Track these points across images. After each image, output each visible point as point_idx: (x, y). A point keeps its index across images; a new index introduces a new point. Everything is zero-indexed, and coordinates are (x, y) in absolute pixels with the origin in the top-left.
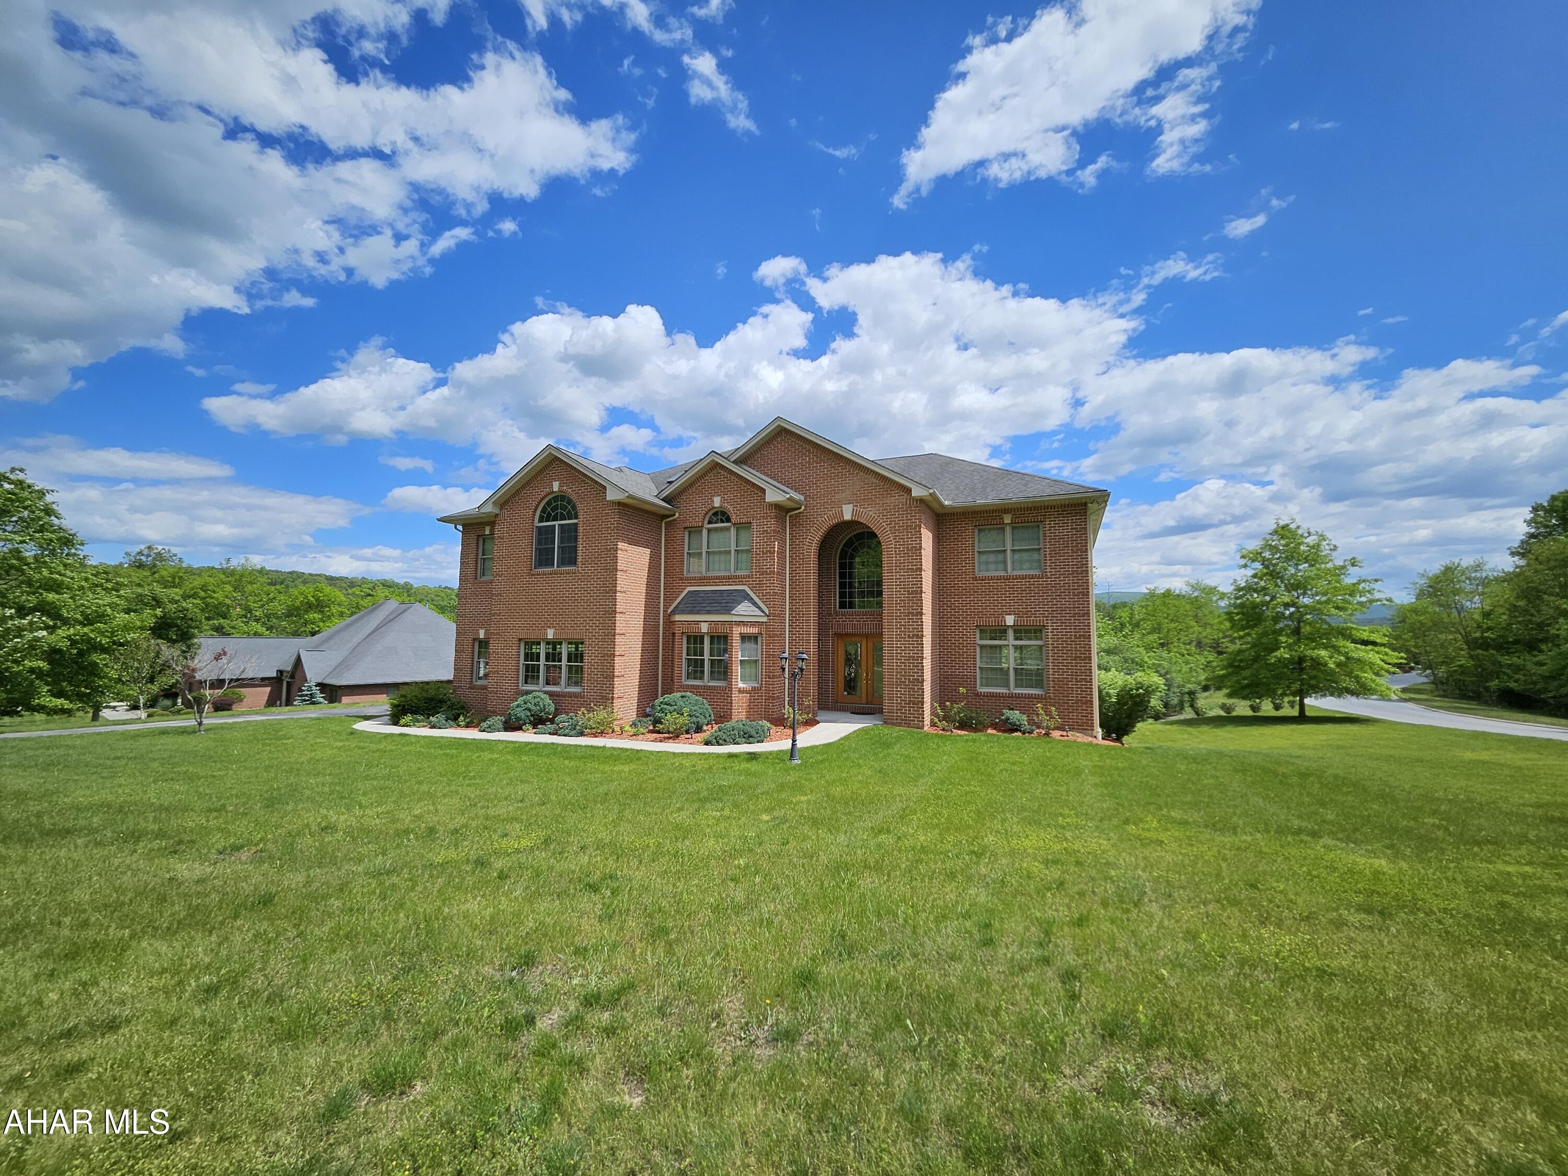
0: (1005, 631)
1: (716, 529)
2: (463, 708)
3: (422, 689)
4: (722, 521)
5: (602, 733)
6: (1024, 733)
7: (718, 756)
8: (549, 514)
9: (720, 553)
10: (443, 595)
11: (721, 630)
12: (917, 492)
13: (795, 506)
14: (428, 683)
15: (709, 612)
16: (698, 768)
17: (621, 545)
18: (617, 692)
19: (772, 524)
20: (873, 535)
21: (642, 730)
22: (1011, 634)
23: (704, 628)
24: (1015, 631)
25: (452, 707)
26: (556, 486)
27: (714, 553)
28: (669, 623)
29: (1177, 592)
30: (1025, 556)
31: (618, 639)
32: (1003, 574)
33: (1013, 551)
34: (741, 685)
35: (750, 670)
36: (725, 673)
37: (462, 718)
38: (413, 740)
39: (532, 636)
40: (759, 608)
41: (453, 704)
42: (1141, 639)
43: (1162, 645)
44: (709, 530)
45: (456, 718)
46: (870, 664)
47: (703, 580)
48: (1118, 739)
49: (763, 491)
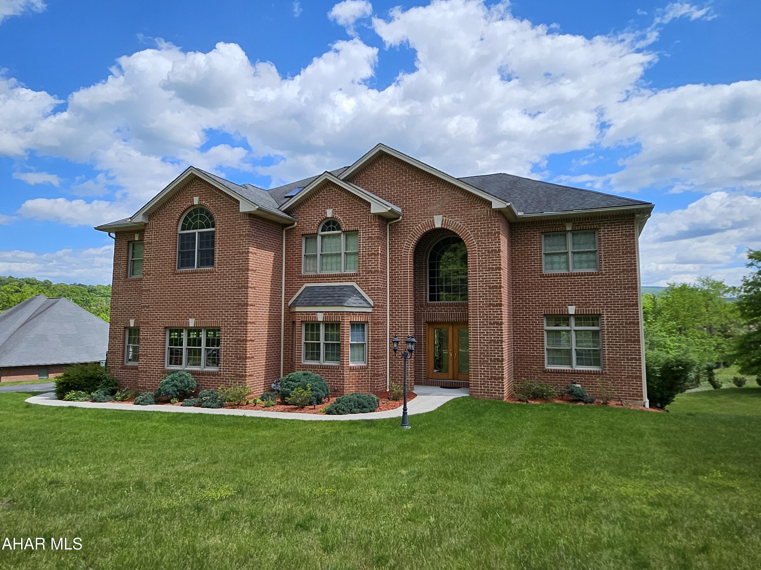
0: (568, 319)
1: (329, 235)
2: (116, 384)
3: (82, 369)
4: (334, 230)
5: (238, 406)
6: (586, 403)
7: (342, 423)
8: (190, 224)
9: (332, 255)
10: (77, 290)
11: (334, 318)
12: (497, 204)
13: (395, 216)
14: (86, 364)
15: (324, 305)
16: (328, 433)
17: (251, 249)
18: (249, 371)
19: (376, 231)
20: (459, 240)
21: (272, 403)
22: (572, 321)
23: (320, 317)
24: (576, 319)
25: (107, 384)
26: (196, 201)
27: (327, 255)
28: (290, 313)
29: (692, 286)
30: (584, 257)
31: (250, 327)
32: (565, 271)
33: (574, 253)
34: (351, 365)
35: (358, 352)
36: (339, 355)
37: (118, 393)
38: (81, 412)
39: (176, 324)
40: (366, 300)
41: (108, 382)
42: (663, 325)
43: (680, 329)
44: (323, 237)
45: (113, 393)
46: (456, 346)
47: (317, 278)
48: (662, 408)
49: (369, 204)
